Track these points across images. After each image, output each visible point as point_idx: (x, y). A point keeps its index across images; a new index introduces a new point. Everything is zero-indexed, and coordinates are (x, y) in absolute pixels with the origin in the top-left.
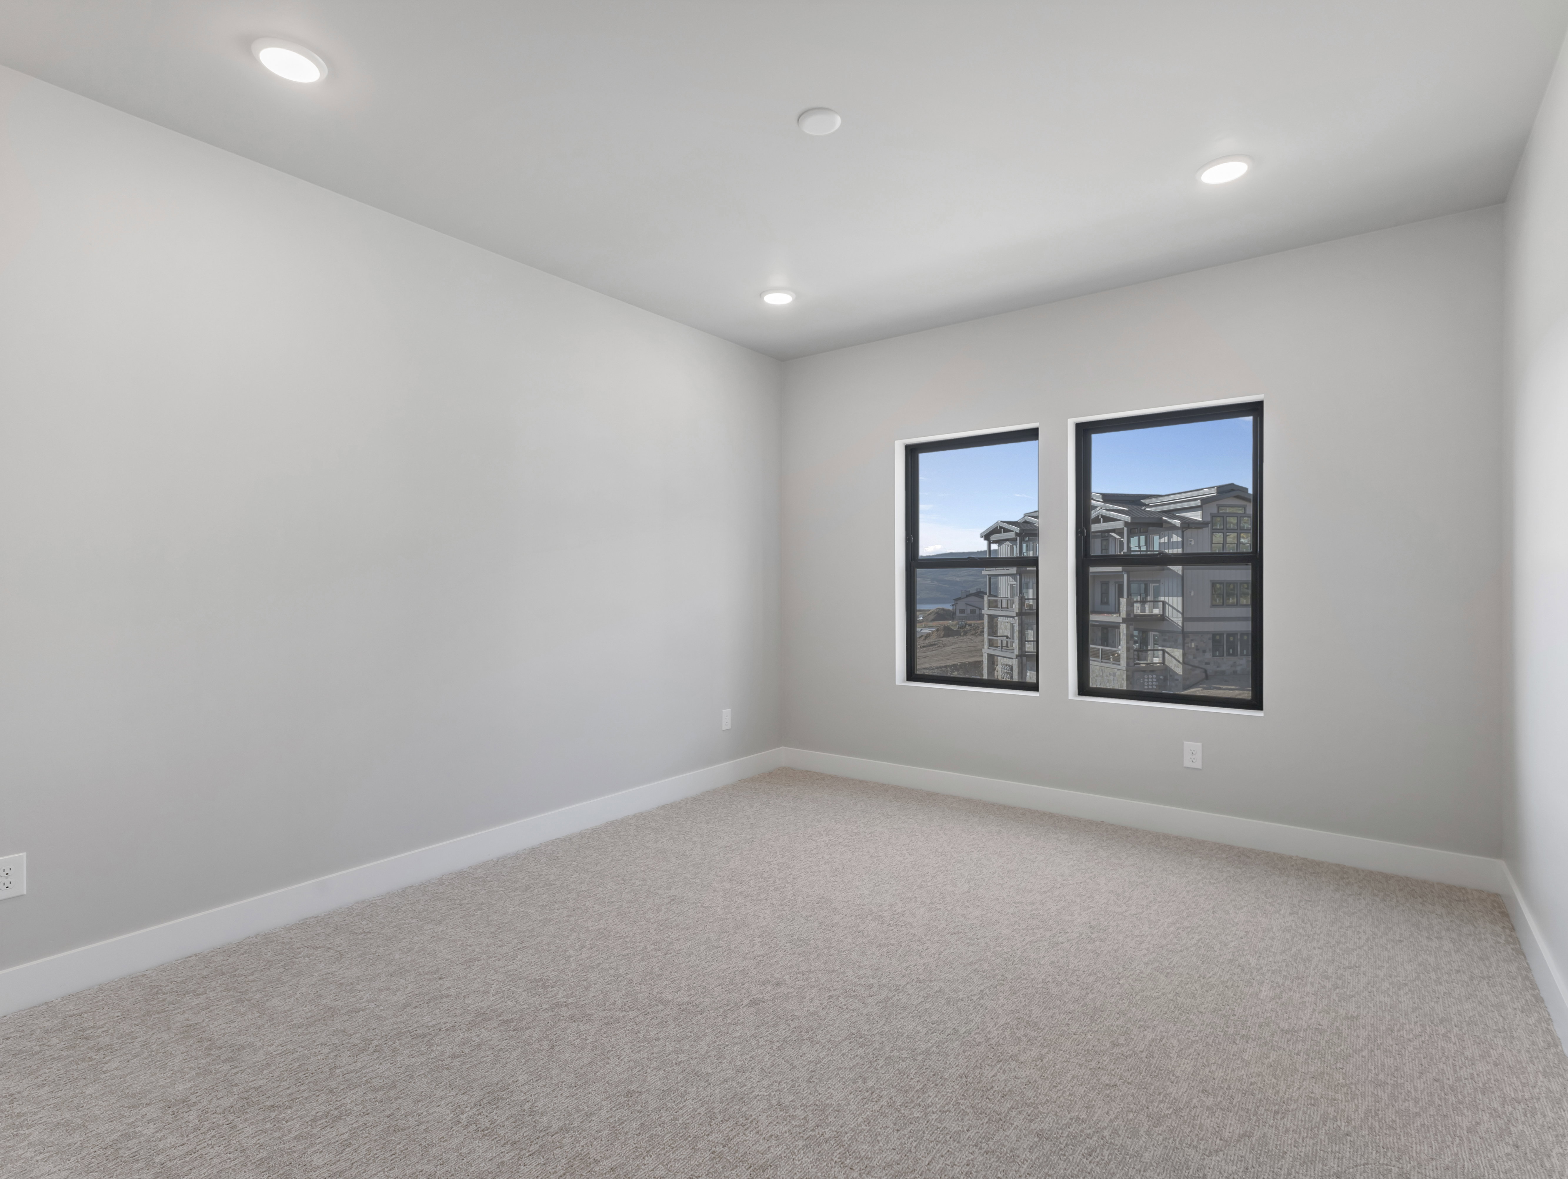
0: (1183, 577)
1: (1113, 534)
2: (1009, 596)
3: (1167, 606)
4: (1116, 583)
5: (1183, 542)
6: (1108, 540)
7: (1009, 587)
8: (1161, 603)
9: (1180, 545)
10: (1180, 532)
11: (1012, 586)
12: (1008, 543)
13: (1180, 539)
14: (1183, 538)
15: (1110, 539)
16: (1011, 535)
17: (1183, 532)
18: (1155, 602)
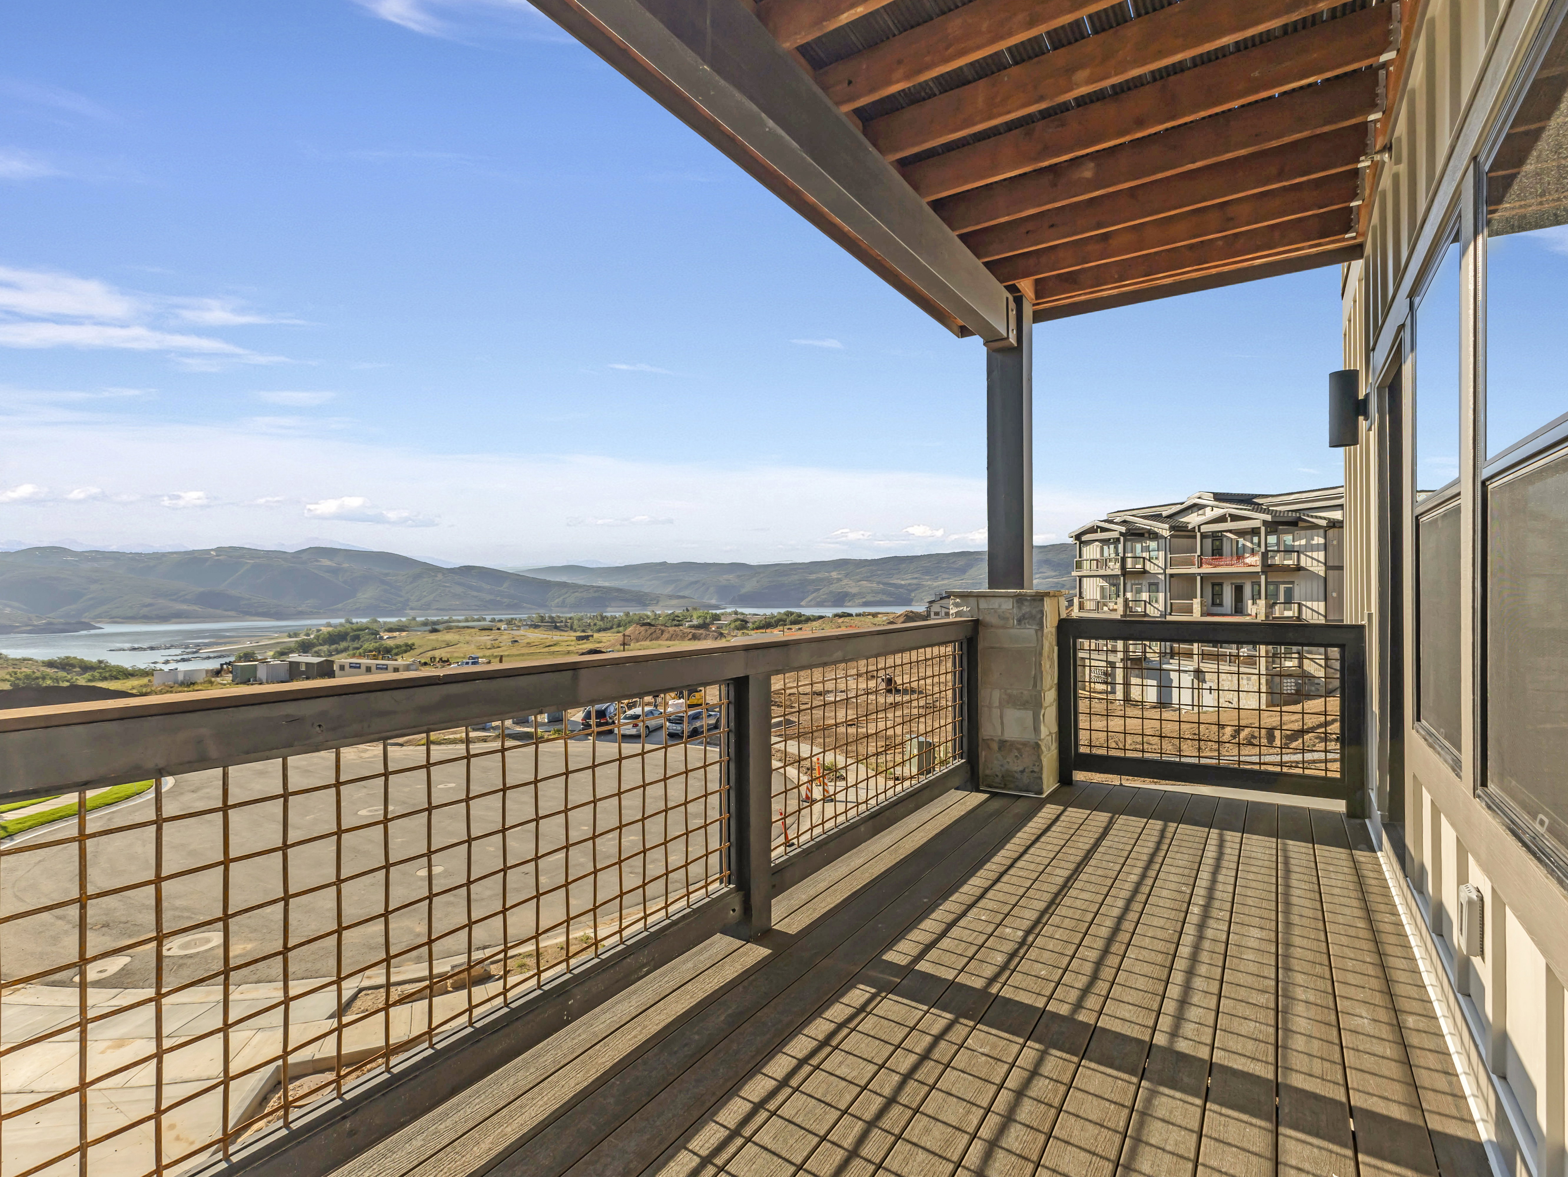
0: (1325, 579)
1: (1229, 535)
2: (1098, 598)
3: (1304, 608)
4: (1232, 584)
5: (1325, 544)
6: (1222, 540)
7: (1099, 589)
8: (1296, 605)
9: (1322, 547)
10: (1322, 531)
11: (1102, 587)
12: (1097, 543)
13: (1322, 541)
14: (1325, 538)
15: (1225, 539)
16: (1115, 535)
17: (1326, 531)
18: (1288, 601)
